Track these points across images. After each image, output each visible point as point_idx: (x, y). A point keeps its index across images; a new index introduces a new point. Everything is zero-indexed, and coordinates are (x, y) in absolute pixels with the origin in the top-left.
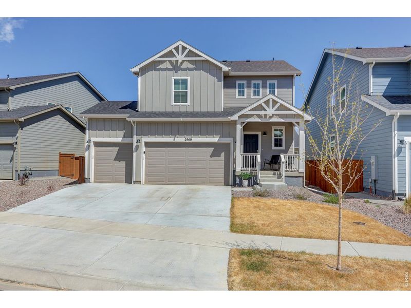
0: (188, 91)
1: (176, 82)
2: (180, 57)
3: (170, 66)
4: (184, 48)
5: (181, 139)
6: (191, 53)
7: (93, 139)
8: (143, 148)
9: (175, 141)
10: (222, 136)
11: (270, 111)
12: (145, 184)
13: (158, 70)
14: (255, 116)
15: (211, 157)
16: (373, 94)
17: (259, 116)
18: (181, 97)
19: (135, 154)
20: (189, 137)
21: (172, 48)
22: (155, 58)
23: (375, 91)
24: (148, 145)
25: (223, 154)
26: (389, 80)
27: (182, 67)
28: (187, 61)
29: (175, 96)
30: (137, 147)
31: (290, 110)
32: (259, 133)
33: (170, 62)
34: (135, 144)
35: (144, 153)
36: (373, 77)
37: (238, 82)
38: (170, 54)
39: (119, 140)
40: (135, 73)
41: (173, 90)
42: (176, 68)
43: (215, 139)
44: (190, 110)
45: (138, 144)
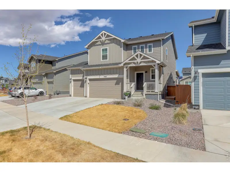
0: (108, 54)
1: (103, 50)
2: (103, 38)
3: (100, 43)
4: (105, 34)
5: (102, 77)
6: (108, 36)
7: (73, 78)
8: (88, 81)
9: (100, 78)
10: (119, 75)
11: (139, 60)
12: (89, 97)
13: (96, 46)
14: (132, 63)
15: (115, 85)
16: (195, 45)
17: (134, 63)
18: (105, 57)
19: (85, 84)
20: (105, 76)
21: (100, 35)
22: (94, 40)
23: (196, 43)
24: (90, 80)
25: (120, 84)
26: (206, 35)
27: (105, 43)
28: (107, 40)
29: (103, 57)
30: (86, 81)
31: (149, 58)
32: (144, 72)
33: (100, 41)
34: (85, 80)
35: (88, 83)
36: (194, 35)
37: (133, 47)
38: (100, 38)
39: (81, 78)
40: (87, 48)
41: (102, 54)
42: (103, 44)
43: (116, 76)
44: (108, 63)
45: (86, 80)
